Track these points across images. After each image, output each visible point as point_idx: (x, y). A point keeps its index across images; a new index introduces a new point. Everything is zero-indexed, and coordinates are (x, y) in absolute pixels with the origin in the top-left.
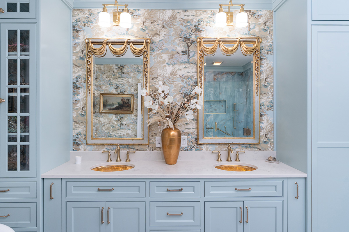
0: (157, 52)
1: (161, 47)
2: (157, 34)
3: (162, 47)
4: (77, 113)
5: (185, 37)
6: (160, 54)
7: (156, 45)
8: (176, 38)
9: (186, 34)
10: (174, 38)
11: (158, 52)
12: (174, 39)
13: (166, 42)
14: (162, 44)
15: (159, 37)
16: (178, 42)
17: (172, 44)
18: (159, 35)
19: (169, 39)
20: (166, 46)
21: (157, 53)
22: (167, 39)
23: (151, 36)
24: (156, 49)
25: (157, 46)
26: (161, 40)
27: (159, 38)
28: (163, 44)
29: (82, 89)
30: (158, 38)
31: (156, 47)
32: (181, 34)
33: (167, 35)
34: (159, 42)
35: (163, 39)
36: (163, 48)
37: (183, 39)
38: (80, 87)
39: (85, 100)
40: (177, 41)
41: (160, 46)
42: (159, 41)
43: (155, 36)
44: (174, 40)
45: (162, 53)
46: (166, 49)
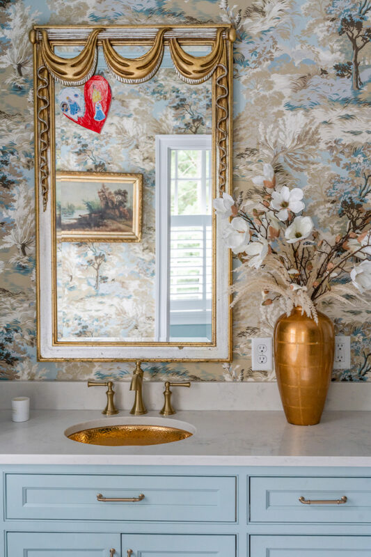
0: (255, 68)
1: (268, 53)
2: (256, 9)
3: (273, 51)
4: (7, 262)
5: (344, 20)
6: (265, 74)
7: (251, 46)
8: (318, 22)
9: (350, 7)
10: (311, 21)
11: (259, 70)
12: (311, 24)
13: (285, 35)
14: (271, 43)
15: (262, 19)
16: (321, 36)
17: (303, 42)
18: (263, 13)
19: (294, 26)
20: (284, 48)
21: (255, 71)
22: (287, 26)
23: (237, 17)
24: (254, 58)
25: (256, 48)
26: (269, 31)
27: (263, 22)
28: (275, 43)
29: (21, 188)
30: (258, 24)
31: (254, 52)
32: (331, 8)
33: (287, 13)
34: (262, 36)
35: (274, 25)
36: (276, 54)
37: (339, 25)
38: (13, 183)
39: (29, 222)
40: (321, 31)
41: (265, 48)
42: (263, 32)
43: (249, 16)
44: (310, 29)
45: (272, 70)
46: (285, 58)
